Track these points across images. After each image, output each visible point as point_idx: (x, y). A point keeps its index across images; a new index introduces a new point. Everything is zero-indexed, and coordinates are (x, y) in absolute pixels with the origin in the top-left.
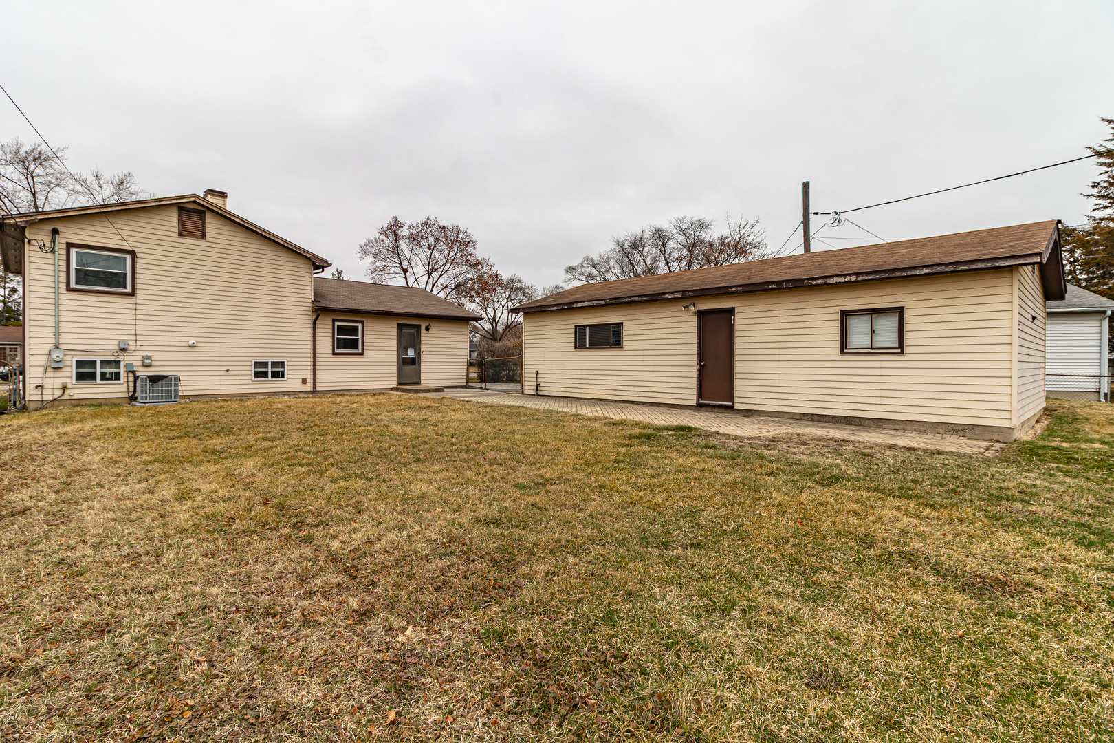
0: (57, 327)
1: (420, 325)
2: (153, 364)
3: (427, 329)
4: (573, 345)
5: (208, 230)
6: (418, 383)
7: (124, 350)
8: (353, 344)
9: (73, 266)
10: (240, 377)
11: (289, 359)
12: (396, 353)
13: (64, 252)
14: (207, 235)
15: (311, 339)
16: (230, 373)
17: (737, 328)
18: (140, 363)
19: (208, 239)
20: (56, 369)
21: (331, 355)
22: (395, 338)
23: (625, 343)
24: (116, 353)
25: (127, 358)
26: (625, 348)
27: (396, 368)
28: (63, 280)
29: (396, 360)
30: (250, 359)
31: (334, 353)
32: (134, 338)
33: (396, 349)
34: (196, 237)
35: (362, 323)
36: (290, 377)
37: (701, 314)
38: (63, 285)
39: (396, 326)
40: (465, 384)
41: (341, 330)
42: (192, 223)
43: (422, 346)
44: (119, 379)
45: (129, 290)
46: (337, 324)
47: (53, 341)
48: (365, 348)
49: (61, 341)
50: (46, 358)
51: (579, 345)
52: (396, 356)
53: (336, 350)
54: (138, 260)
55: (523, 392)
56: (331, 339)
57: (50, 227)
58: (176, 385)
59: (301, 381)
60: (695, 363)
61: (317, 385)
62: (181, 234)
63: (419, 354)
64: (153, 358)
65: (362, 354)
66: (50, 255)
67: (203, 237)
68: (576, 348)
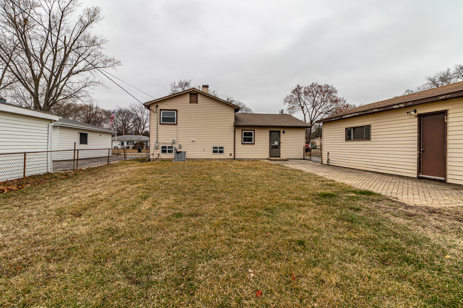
0: (157, 136)
1: (280, 131)
2: (182, 147)
3: (283, 132)
4: (345, 138)
5: (198, 100)
6: (279, 157)
7: (174, 143)
8: (250, 140)
9: (161, 116)
10: (208, 153)
11: (225, 146)
12: (269, 143)
13: (159, 112)
14: (198, 102)
15: (233, 138)
16: (205, 151)
17: (449, 125)
18: (178, 147)
19: (198, 103)
20: (157, 149)
21: (241, 144)
22: (269, 137)
23: (372, 137)
24: (172, 144)
25: (175, 146)
26: (372, 140)
27: (269, 150)
28: (159, 121)
29: (269, 146)
30: (211, 146)
31: (242, 144)
32: (176, 139)
33: (269, 141)
34: (195, 103)
35: (254, 131)
36: (225, 153)
37: (420, 117)
38: (159, 123)
39: (269, 132)
40: (303, 158)
41: (245, 134)
42: (194, 98)
43: (281, 140)
44: (172, 152)
45: (175, 123)
46: (243, 132)
47: (156, 140)
48: (255, 141)
49: (158, 140)
50: (154, 145)
51: (348, 138)
52: (269, 145)
53: (243, 142)
54: (178, 113)
55: (322, 163)
56: (241, 138)
57: (156, 105)
58: (184, 155)
59: (229, 154)
60: (416, 150)
61: (236, 156)
62: (190, 103)
63: (280, 144)
64: (182, 146)
65: (254, 144)
66: (156, 114)
67: (197, 102)
68: (346, 140)
